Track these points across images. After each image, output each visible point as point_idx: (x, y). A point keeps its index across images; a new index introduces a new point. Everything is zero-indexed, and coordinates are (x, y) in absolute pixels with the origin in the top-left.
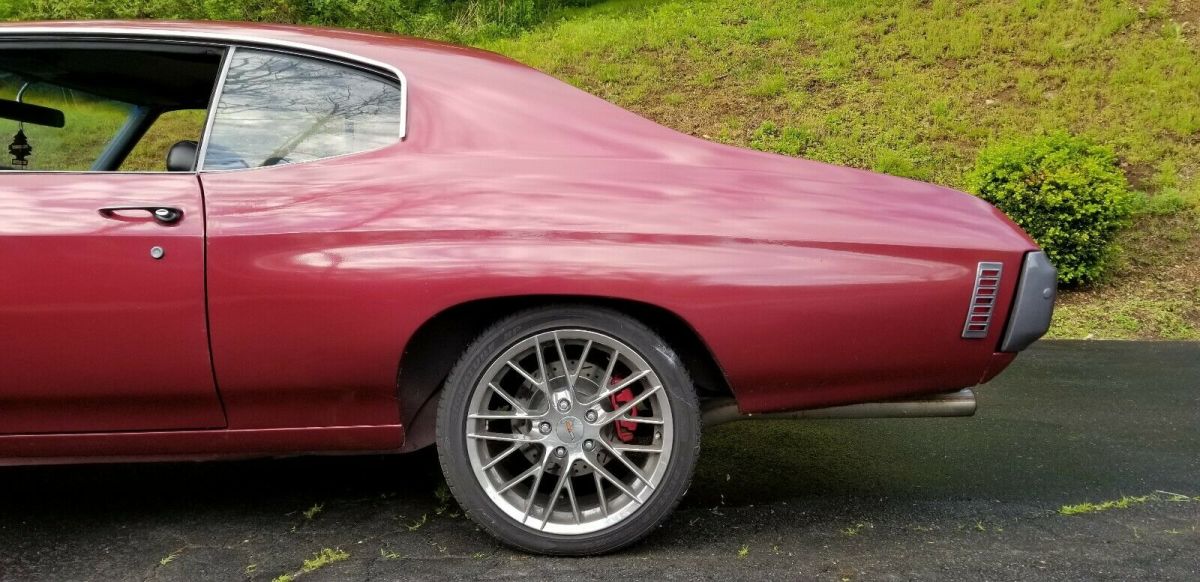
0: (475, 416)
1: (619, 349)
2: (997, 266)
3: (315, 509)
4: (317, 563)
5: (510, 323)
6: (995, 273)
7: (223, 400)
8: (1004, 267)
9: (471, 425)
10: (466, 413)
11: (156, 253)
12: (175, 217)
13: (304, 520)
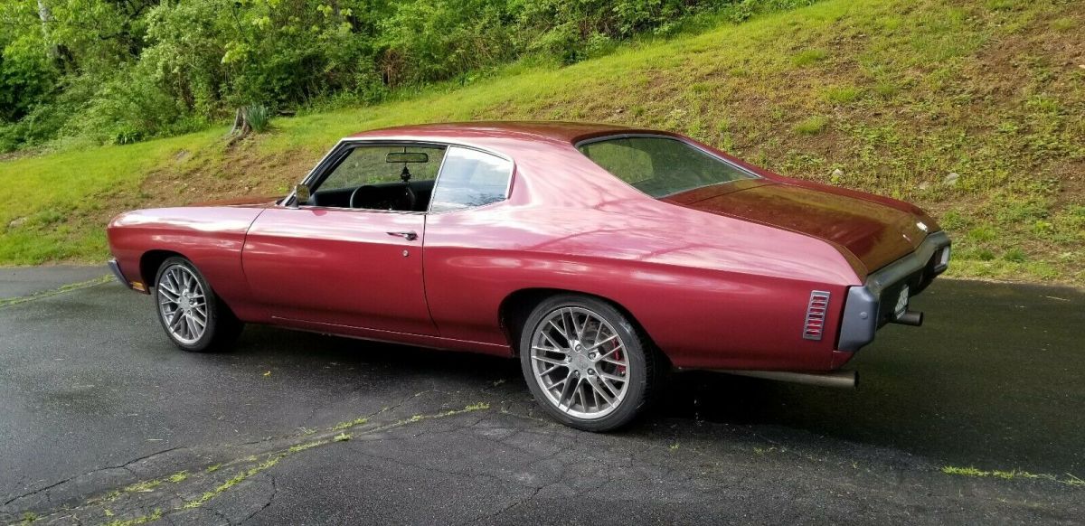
0: (536, 347)
1: (603, 321)
2: (826, 294)
3: (501, 381)
4: (471, 408)
5: (550, 301)
6: (824, 299)
7: (435, 324)
8: (830, 295)
9: (533, 352)
10: (531, 346)
11: (405, 253)
12: (412, 237)
13: (493, 387)
